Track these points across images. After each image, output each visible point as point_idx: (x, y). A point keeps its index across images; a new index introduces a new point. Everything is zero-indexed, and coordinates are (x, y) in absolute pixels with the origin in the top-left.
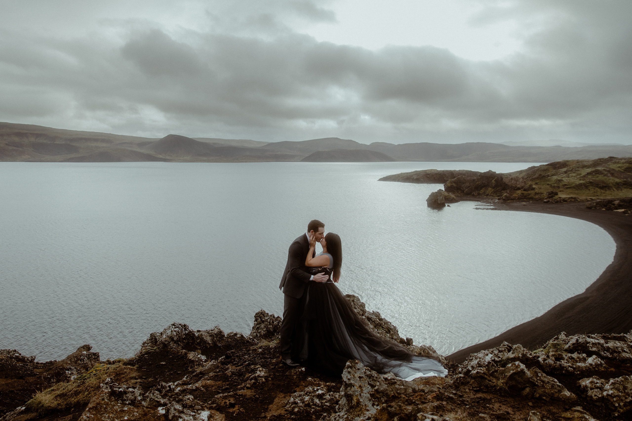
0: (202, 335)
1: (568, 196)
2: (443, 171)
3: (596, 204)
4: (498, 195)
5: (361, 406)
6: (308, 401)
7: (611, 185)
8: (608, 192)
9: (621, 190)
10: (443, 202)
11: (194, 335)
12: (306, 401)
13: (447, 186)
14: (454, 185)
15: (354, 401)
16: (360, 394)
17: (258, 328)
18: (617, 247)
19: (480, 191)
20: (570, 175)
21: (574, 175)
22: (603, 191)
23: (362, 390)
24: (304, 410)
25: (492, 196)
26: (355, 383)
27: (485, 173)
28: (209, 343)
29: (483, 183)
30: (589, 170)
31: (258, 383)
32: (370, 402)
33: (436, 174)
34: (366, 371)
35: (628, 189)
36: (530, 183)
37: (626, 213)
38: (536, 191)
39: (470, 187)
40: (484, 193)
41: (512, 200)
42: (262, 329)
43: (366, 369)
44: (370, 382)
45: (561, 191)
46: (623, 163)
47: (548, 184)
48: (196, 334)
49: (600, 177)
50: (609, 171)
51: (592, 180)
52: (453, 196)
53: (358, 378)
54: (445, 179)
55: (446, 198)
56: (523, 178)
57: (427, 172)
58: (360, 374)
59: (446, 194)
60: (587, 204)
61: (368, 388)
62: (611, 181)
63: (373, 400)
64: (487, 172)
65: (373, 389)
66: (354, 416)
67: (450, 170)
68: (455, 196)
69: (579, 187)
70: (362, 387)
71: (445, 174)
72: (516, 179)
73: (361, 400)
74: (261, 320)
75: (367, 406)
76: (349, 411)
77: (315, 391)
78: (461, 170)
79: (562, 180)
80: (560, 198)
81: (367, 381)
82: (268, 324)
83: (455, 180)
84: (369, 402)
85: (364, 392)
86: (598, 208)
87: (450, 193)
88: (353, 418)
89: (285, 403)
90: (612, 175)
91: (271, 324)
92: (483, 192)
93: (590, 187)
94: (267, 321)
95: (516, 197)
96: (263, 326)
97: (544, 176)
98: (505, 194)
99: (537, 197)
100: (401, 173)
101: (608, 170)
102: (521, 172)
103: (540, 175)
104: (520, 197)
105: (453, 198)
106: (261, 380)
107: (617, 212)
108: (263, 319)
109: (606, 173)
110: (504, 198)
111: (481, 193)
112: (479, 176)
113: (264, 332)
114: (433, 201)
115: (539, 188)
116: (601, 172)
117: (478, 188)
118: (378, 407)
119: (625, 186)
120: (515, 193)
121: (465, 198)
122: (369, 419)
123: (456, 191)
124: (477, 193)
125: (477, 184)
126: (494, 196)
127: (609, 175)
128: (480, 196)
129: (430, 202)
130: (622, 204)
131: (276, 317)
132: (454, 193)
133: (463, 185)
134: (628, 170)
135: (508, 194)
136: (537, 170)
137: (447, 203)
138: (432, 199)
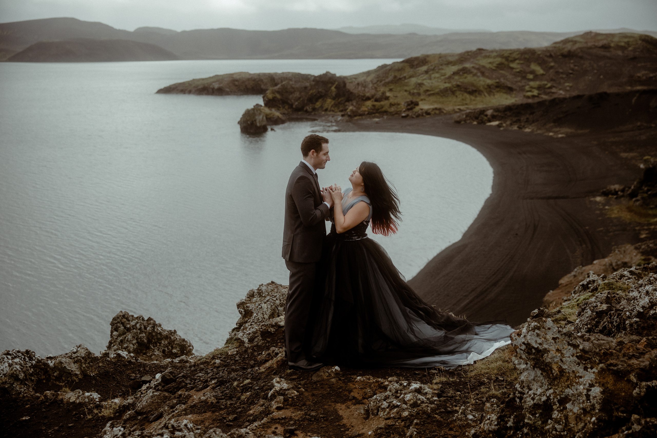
0: (61, 363)
1: (432, 107)
2: (259, 75)
3: (467, 116)
4: (341, 109)
5: (567, 374)
6: (411, 399)
7: (481, 88)
8: (478, 99)
10: (264, 123)
12: (409, 401)
13: (268, 98)
14: (278, 96)
15: (555, 370)
16: (561, 360)
17: (120, 340)
18: (494, 173)
19: (315, 104)
20: (433, 76)
21: (437, 75)
22: (473, 98)
23: (562, 354)
24: (420, 411)
25: (333, 111)
26: (550, 348)
27: (320, 76)
28: (76, 374)
29: (319, 92)
30: (455, 68)
31: (290, 399)
32: (580, 367)
33: (249, 80)
34: (558, 329)
35: (502, 94)
36: (382, 89)
37: (501, 127)
38: (392, 101)
39: (301, 99)
40: (322, 107)
41: (361, 115)
43: (558, 327)
44: (571, 341)
45: (422, 100)
46: (495, 57)
47: (406, 91)
48: (51, 364)
49: (469, 79)
50: (478, 69)
51: (460, 82)
52: (277, 114)
53: (552, 339)
54: (263, 86)
55: (269, 117)
56: (372, 81)
57: (235, 76)
58: (553, 334)
59: (267, 110)
60: (456, 116)
61: (570, 349)
62: (482, 83)
63: (584, 362)
64: (324, 74)
65: (576, 350)
66: (563, 389)
67: (269, 74)
68: (281, 114)
69: (444, 93)
70: (561, 351)
71: (262, 80)
72: (364, 84)
73: (564, 367)
74: (125, 327)
75: (575, 372)
76: (553, 384)
77: (404, 386)
78: (285, 73)
79: (423, 84)
80: (422, 109)
81: (566, 341)
82: (139, 331)
83: (279, 89)
84: (578, 367)
85: (565, 356)
86: (468, 122)
87: (273, 110)
88: (563, 391)
89: (361, 413)
90: (483, 74)
91: (143, 332)
92: (320, 105)
93: (458, 93)
94: (135, 327)
95: (365, 111)
96: (129, 336)
97: (400, 79)
98: (351, 108)
99: (393, 109)
100: (194, 80)
101: (477, 67)
102: (368, 73)
103: (395, 77)
104: (371, 111)
105: (278, 117)
106: (293, 393)
107: (490, 126)
108: (128, 326)
109: (475, 71)
110: (349, 113)
111: (316, 107)
112: (313, 81)
113: (134, 345)
114: (249, 123)
115: (394, 96)
116: (469, 70)
117: (313, 99)
118: (594, 370)
119: (498, 89)
120: (364, 105)
121: (295, 116)
122: (591, 385)
123: (281, 106)
124: (311, 108)
125: (310, 94)
126: (336, 111)
127: (479, 74)
128: (316, 113)
129: (245, 125)
130: (495, 114)
131: (146, 319)
132: (278, 110)
133: (291, 96)
134: (500, 66)
135: (355, 107)
136: (390, 70)
137: (269, 125)
138: (247, 121)
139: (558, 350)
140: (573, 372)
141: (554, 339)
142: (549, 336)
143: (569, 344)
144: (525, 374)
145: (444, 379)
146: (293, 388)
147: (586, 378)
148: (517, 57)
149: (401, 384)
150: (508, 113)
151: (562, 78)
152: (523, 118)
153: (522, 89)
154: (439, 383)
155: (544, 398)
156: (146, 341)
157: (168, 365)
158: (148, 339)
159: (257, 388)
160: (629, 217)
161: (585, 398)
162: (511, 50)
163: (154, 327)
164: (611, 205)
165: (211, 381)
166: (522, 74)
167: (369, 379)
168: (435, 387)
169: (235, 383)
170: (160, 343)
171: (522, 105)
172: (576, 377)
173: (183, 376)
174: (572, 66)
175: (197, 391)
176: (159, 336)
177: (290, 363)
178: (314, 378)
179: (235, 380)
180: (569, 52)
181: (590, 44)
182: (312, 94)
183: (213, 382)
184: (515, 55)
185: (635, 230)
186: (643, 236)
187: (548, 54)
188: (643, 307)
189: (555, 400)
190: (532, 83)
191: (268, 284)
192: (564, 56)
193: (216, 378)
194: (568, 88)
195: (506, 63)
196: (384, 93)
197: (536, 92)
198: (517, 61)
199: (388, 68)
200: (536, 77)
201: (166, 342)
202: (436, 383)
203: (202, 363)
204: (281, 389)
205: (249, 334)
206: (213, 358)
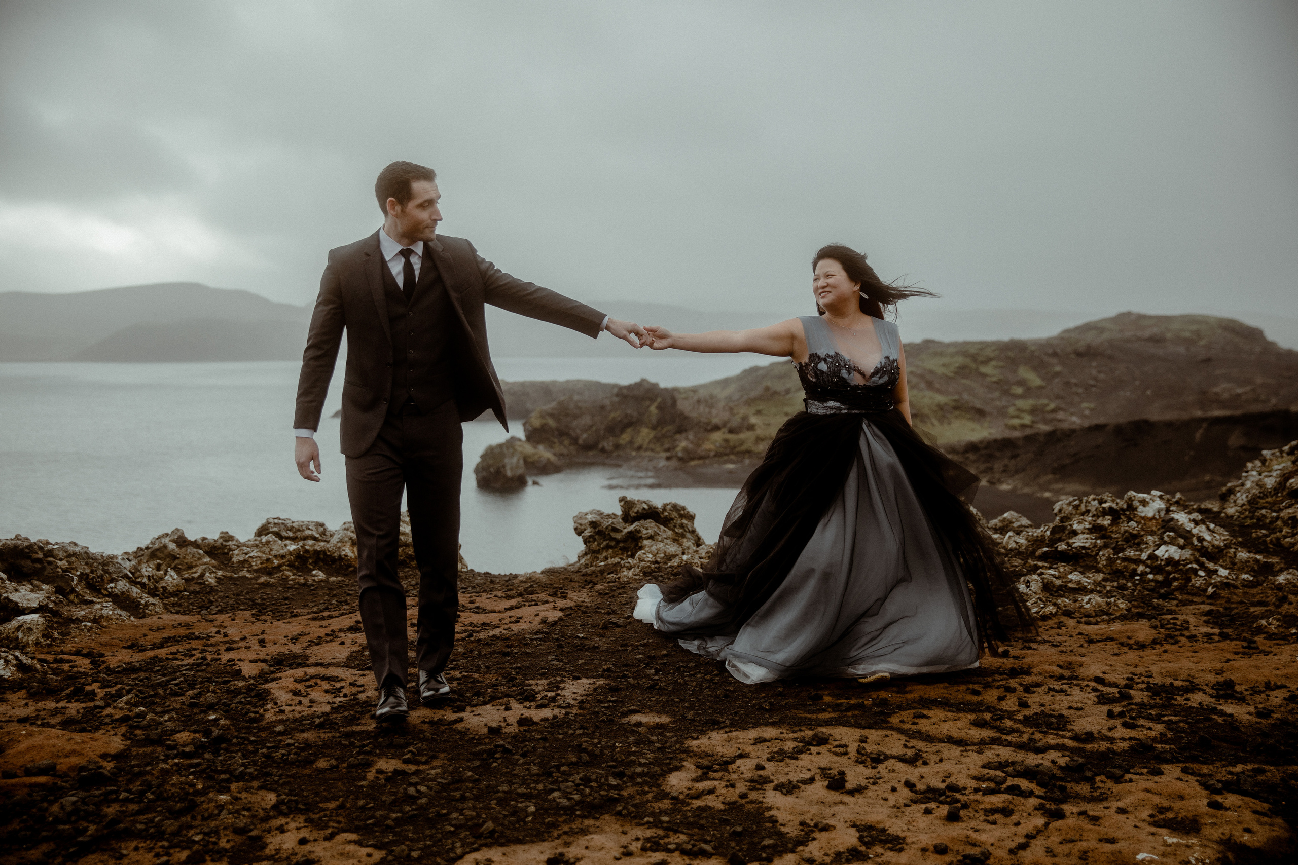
2: (523, 384)
4: (667, 446)
7: (926, 411)
10: (520, 471)
13: (532, 427)
14: (552, 423)
19: (618, 436)
25: (652, 450)
27: (630, 387)
29: (626, 415)
36: (743, 411)
38: (759, 432)
39: (594, 428)
40: (631, 442)
41: (701, 458)
50: (922, 376)
52: (549, 455)
54: (529, 406)
55: (531, 460)
56: (729, 398)
59: (529, 449)
62: (927, 401)
64: (636, 384)
67: (542, 382)
68: (555, 454)
71: (528, 393)
72: (709, 402)
78: (573, 381)
83: (553, 408)
87: (541, 448)
90: (930, 385)
92: (627, 440)
95: (710, 450)
97: (776, 392)
98: (683, 444)
101: (919, 372)
102: (726, 382)
103: (767, 389)
104: (721, 450)
105: (548, 460)
110: (680, 454)
111: (622, 442)
112: (617, 395)
114: (492, 470)
115: (765, 424)
117: (615, 429)
119: (957, 413)
120: (708, 440)
121: (581, 459)
123: (556, 440)
124: (611, 444)
125: (610, 418)
126: (658, 449)
127: (923, 385)
128: (621, 453)
129: (484, 474)
132: (551, 447)
133: (575, 423)
134: (962, 371)
135: (692, 443)
136: (762, 377)
137: (531, 475)
138: (489, 466)
148: (992, 355)
151: (1077, 394)
152: (998, 466)
153: (1002, 413)
162: (981, 343)
166: (1003, 387)
171: (996, 441)
174: (1094, 372)
180: (1089, 346)
181: (1128, 334)
182: (614, 418)
184: (989, 352)
187: (1050, 351)
190: (1020, 403)
192: (1079, 354)
194: (1087, 412)
195: (973, 365)
196: (745, 418)
197: (1027, 419)
198: (994, 363)
199: (760, 372)
200: (1029, 392)
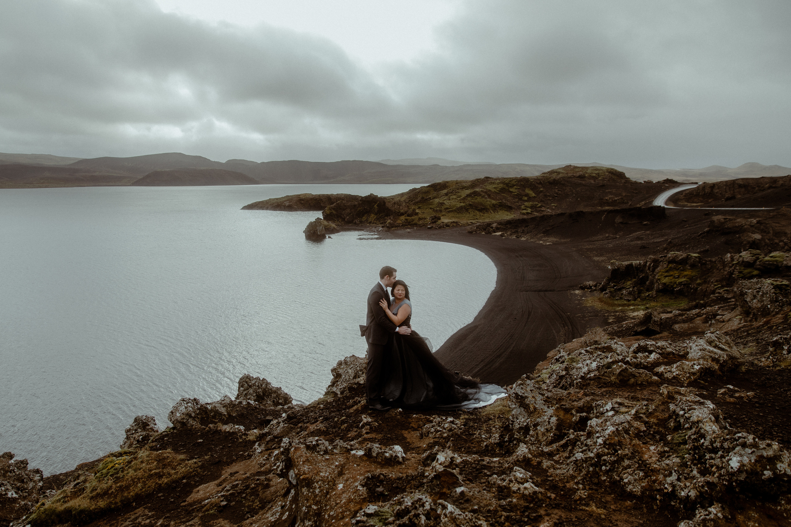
0: (215, 407)
1: (451, 221)
2: (319, 195)
3: (477, 228)
4: (381, 222)
5: (538, 410)
6: (448, 427)
7: (488, 207)
8: (486, 215)
9: (498, 212)
10: (323, 232)
11: (206, 408)
13: (326, 213)
14: (334, 212)
15: (531, 408)
16: (535, 402)
17: (246, 394)
18: (497, 271)
19: (362, 218)
20: (451, 197)
21: (454, 197)
22: (482, 214)
23: (535, 399)
24: (454, 433)
25: (376, 223)
26: (529, 395)
27: (366, 197)
28: (225, 415)
29: (365, 209)
30: (468, 192)
31: (374, 427)
33: (311, 199)
35: (503, 211)
36: (413, 207)
37: (503, 236)
38: (420, 216)
39: (351, 214)
40: (367, 220)
41: (396, 227)
42: (252, 395)
44: (541, 392)
45: (443, 215)
46: (498, 184)
47: (431, 208)
48: (209, 407)
49: (479, 199)
50: (486, 192)
51: (472, 202)
52: (333, 225)
54: (323, 205)
55: (326, 227)
56: (405, 201)
57: (301, 196)
59: (326, 223)
60: (468, 228)
61: (540, 396)
62: (488, 203)
63: (548, 404)
64: (368, 196)
65: (544, 397)
66: (536, 418)
67: (327, 195)
68: (336, 225)
69: (460, 210)
70: (535, 397)
71: (322, 199)
72: (399, 203)
73: (537, 406)
74: (248, 385)
76: (530, 416)
78: (340, 194)
79: (444, 203)
80: (443, 223)
81: (538, 392)
82: (257, 388)
83: (334, 206)
84: (544, 406)
85: (537, 400)
86: (478, 232)
87: (330, 222)
88: (536, 420)
90: (489, 196)
91: (260, 388)
92: (365, 219)
93: (470, 210)
94: (254, 385)
95: (400, 223)
96: (251, 391)
97: (426, 199)
98: (389, 221)
99: (421, 222)
100: (270, 199)
101: (485, 190)
102: (402, 195)
103: (423, 198)
104: (404, 223)
105: (334, 227)
107: (495, 235)
108: (250, 384)
109: (483, 194)
110: (388, 225)
111: (363, 220)
112: (361, 201)
114: (312, 231)
115: (422, 213)
116: (479, 193)
117: (360, 214)
118: (553, 408)
119: (501, 208)
120: (399, 219)
121: (347, 227)
122: (551, 416)
123: (336, 219)
124: (359, 221)
125: (358, 210)
126: (378, 222)
127: (486, 196)
128: (363, 225)
129: (309, 232)
130: (499, 226)
131: (261, 379)
132: (334, 222)
133: (344, 212)
134: (502, 190)
135: (392, 220)
136: (419, 192)
137: (327, 233)
138: (310, 230)
139: (533, 397)
140: (542, 409)
141: (531, 390)
142: (529, 389)
143: (539, 394)
144: (515, 410)
145: (466, 417)
146: (374, 421)
147: (549, 412)
148: (515, 184)
149: (442, 419)
150: (509, 226)
151: (550, 200)
152: (520, 230)
153: (519, 208)
154: (464, 419)
155: (525, 424)
156: (262, 394)
157: (280, 410)
158: (263, 392)
159: (351, 421)
160: (600, 306)
161: (547, 423)
162: (510, 178)
163: (267, 385)
164: (586, 297)
165: (319, 417)
166: (519, 197)
167: (421, 416)
168: (462, 421)
169: (336, 419)
170: (271, 396)
171: (519, 220)
172: (543, 412)
173: (301, 415)
174: (556, 191)
175: (311, 424)
176: (270, 391)
177: (370, 407)
178: (387, 416)
179: (335, 417)
180: (554, 180)
181: (570, 175)
183: (321, 418)
184: (513, 182)
185: (605, 316)
186: (610, 321)
187: (538, 182)
188: (584, 373)
189: (531, 424)
190: (526, 204)
191: (351, 357)
192: (550, 183)
193: (322, 416)
194: (554, 208)
195: (507, 188)
196: (414, 210)
197: (529, 211)
198: (515, 187)
200: (530, 199)
201: (275, 395)
202: (462, 419)
203: (312, 407)
204: (367, 422)
205: (341, 389)
206: (318, 404)
